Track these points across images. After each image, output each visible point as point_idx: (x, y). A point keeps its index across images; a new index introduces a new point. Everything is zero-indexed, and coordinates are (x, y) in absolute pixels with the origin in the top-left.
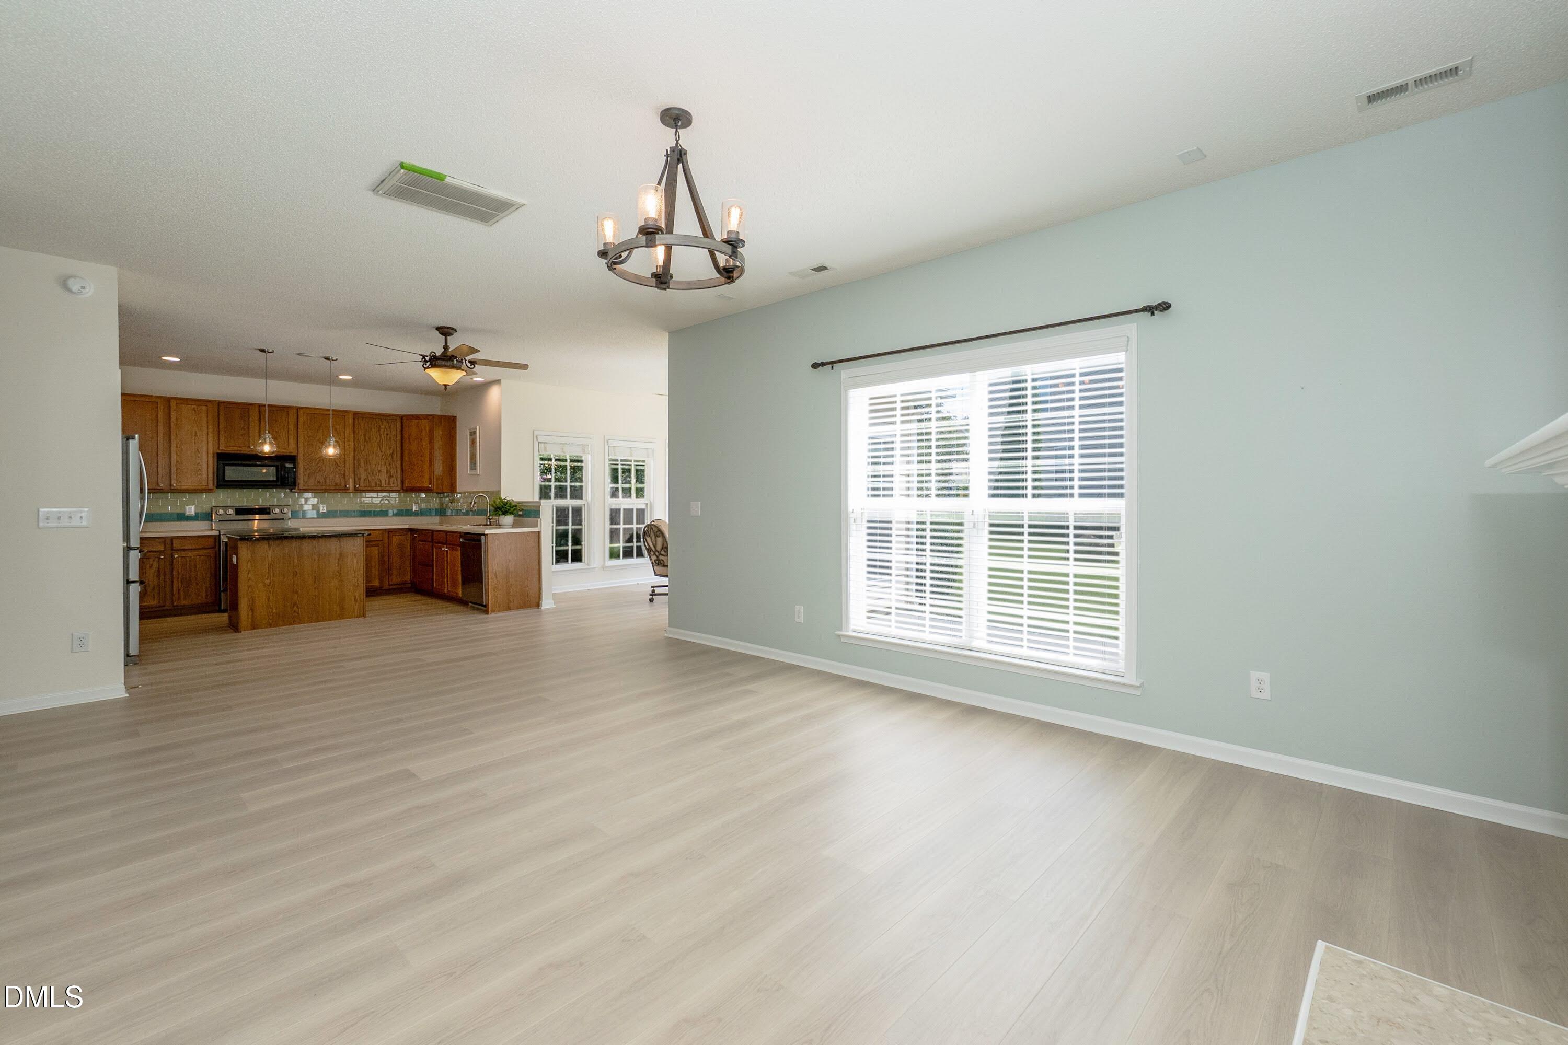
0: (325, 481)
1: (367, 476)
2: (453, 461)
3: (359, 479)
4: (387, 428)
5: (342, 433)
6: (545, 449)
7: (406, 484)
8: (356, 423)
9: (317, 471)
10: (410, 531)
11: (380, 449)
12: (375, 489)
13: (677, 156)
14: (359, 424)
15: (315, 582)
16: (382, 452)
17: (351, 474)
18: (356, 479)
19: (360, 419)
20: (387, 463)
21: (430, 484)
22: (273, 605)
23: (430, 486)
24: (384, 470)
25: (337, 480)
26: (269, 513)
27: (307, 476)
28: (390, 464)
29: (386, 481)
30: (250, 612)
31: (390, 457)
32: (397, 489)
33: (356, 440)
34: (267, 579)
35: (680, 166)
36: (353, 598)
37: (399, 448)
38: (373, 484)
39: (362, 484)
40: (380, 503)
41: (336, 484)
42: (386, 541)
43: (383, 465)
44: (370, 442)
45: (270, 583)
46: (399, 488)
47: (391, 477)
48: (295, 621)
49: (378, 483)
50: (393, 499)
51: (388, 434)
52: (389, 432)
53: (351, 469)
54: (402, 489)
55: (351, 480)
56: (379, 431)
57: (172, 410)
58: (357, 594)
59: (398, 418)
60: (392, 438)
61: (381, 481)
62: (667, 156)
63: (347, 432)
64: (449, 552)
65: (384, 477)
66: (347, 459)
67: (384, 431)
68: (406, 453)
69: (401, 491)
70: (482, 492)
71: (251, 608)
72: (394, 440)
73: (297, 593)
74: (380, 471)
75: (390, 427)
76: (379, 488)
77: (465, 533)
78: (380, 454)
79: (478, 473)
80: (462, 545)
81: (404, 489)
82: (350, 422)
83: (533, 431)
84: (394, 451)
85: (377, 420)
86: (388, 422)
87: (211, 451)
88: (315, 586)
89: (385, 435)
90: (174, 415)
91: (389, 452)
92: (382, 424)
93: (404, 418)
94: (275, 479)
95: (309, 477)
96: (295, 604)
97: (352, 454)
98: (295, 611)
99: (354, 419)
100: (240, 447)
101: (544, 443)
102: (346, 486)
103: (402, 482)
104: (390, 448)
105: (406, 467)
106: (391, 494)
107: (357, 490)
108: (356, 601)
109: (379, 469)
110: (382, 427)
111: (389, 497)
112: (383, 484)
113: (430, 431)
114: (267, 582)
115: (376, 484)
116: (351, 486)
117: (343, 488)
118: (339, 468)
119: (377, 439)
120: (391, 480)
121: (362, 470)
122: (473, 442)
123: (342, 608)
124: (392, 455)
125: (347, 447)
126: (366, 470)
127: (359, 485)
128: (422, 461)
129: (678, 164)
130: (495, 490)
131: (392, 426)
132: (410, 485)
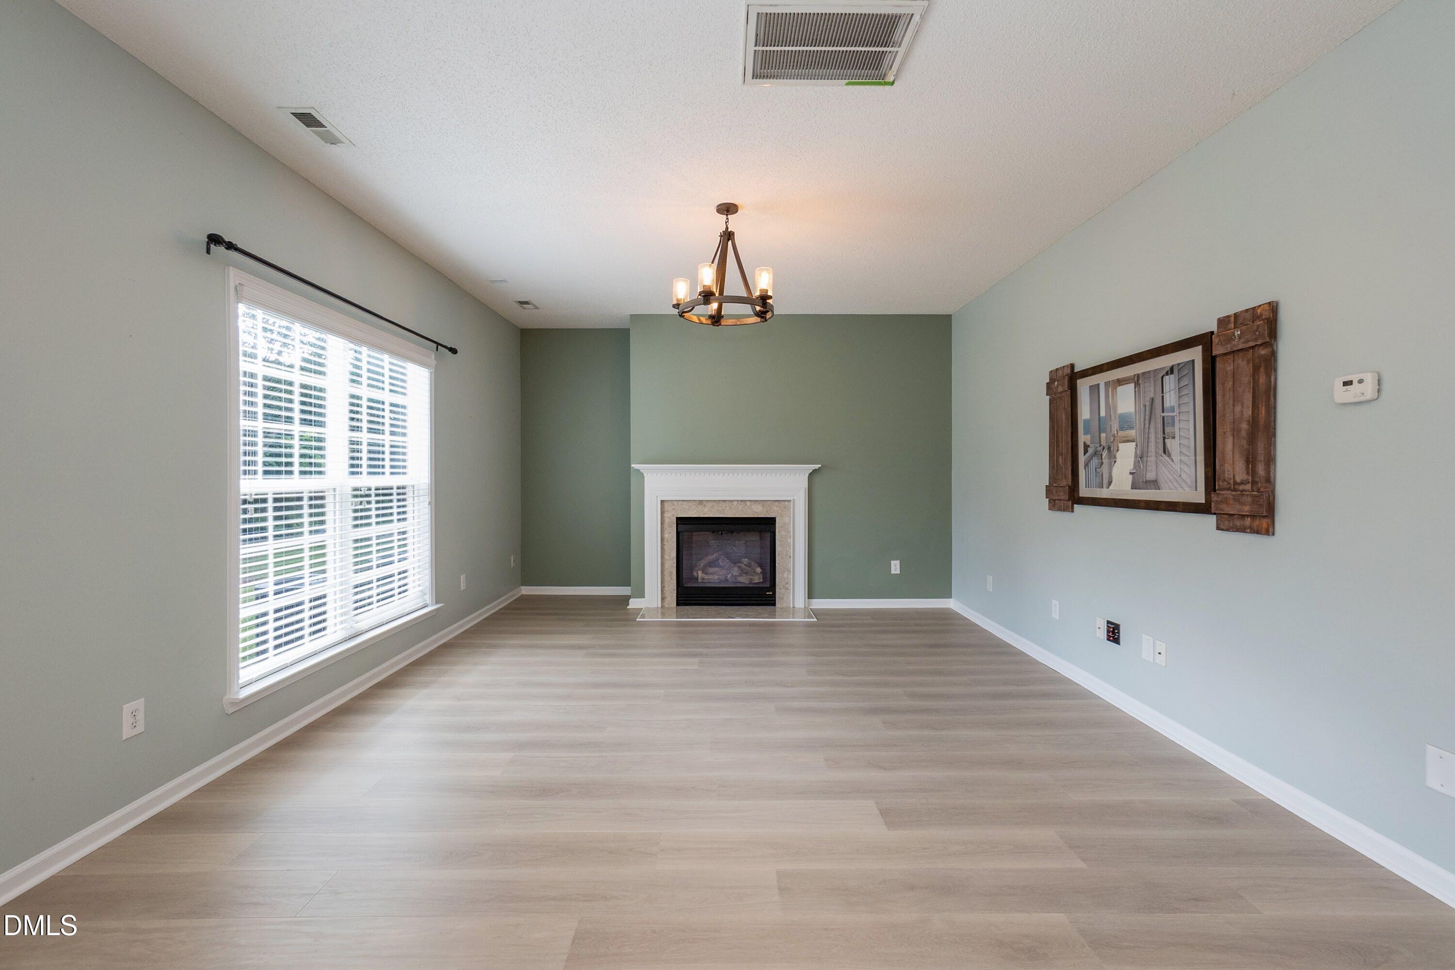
13: (728, 236)
35: (730, 243)
62: (721, 236)
129: (728, 241)
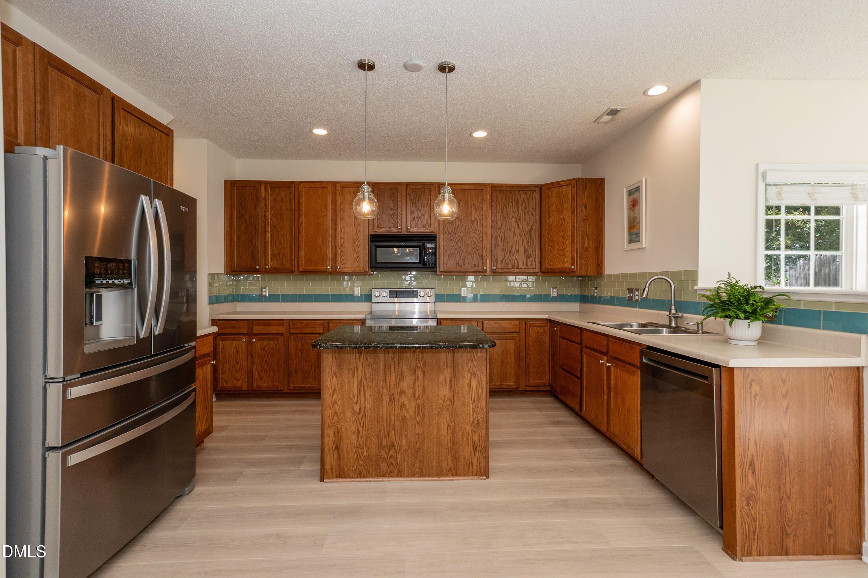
0: (464, 263)
1: (505, 257)
2: (600, 235)
3: (497, 260)
4: (526, 201)
5: (480, 208)
6: (779, 195)
7: (545, 266)
8: (494, 196)
9: (456, 252)
10: (550, 322)
11: (518, 225)
12: (511, 270)
14: (497, 197)
15: (418, 413)
16: (519, 228)
17: (489, 255)
18: (494, 261)
19: (498, 193)
20: (525, 243)
21: (572, 264)
22: (363, 444)
23: (573, 267)
24: (522, 251)
25: (475, 262)
26: (416, 296)
27: (447, 256)
28: (528, 242)
29: (523, 261)
30: (336, 452)
31: (528, 234)
32: (534, 271)
33: (493, 217)
34: (356, 403)
36: (470, 443)
37: (537, 225)
38: (510, 266)
39: (499, 265)
40: (519, 287)
41: (474, 265)
42: (523, 334)
43: (521, 243)
44: (508, 218)
45: (360, 410)
46: (537, 270)
47: (528, 257)
48: (391, 472)
49: (516, 264)
50: (531, 283)
51: (525, 208)
52: (527, 206)
53: (489, 248)
54: (541, 271)
55: (488, 261)
56: (517, 204)
57: (338, 194)
58: (476, 439)
59: (537, 189)
60: (530, 213)
61: (518, 262)
63: (485, 208)
64: (612, 368)
65: (521, 257)
66: (485, 237)
67: (522, 204)
68: (545, 228)
69: (539, 274)
70: (661, 273)
71: (337, 445)
72: (532, 214)
73: (394, 428)
74: (518, 251)
75: (528, 200)
76: (516, 270)
77: (649, 348)
78: (518, 231)
79: (644, 246)
80: (645, 369)
81: (543, 270)
82: (488, 197)
83: (757, 165)
84: (532, 227)
85: (515, 192)
86: (526, 194)
87: (366, 234)
88: (418, 419)
89: (523, 208)
90: (339, 198)
91: (527, 229)
92: (520, 196)
93: (543, 188)
94: (418, 261)
95: (449, 258)
96: (393, 446)
97: (490, 232)
98: (391, 456)
99: (492, 193)
100: (389, 228)
101: (776, 185)
102: (483, 268)
103: (541, 263)
104: (528, 225)
105: (545, 246)
106: (529, 277)
107: (494, 273)
108: (475, 449)
109: (517, 248)
110: (521, 200)
111: (527, 281)
112: (521, 265)
113: (573, 199)
114: (357, 408)
115: (514, 265)
116: (488, 269)
117: (481, 270)
118: (477, 248)
119: (514, 214)
120: (529, 261)
121: (499, 250)
122: (634, 204)
123: (456, 460)
124: (530, 231)
125: (485, 224)
126: (503, 250)
127: (496, 267)
128: (563, 237)
130: (682, 269)
131: (531, 198)
132: (550, 267)
